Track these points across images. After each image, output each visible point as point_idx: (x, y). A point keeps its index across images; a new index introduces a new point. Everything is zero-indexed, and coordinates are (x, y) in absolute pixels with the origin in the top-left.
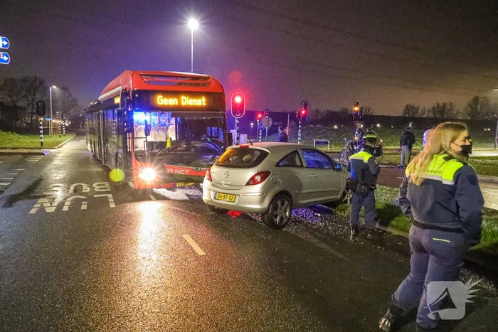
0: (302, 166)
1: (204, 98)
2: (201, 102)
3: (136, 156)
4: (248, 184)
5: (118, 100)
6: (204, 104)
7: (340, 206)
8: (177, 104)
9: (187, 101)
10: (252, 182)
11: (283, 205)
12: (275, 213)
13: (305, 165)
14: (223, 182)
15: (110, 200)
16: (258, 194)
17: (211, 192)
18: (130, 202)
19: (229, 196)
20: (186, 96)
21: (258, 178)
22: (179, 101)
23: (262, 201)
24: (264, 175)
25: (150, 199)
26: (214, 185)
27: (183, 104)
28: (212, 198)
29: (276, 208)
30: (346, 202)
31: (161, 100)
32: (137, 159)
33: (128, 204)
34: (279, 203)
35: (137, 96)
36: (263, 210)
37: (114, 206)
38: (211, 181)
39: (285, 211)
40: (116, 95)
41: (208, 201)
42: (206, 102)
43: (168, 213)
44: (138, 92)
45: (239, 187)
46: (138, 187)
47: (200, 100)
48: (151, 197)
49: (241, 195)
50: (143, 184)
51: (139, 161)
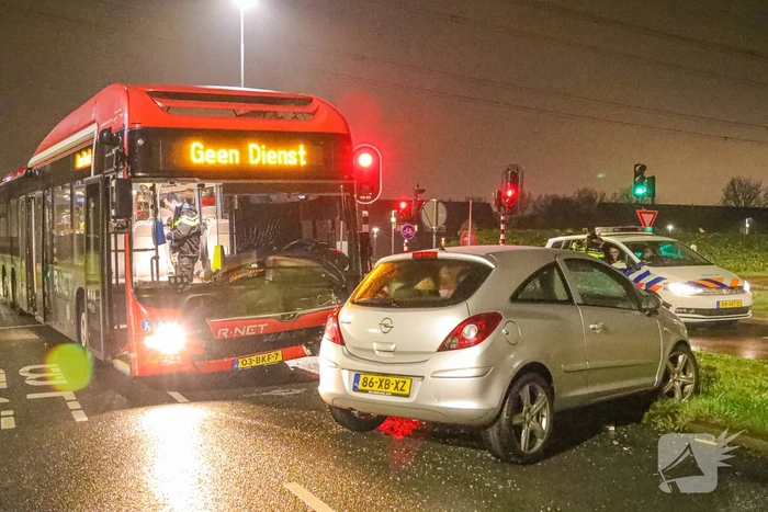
0: (570, 301)
1: (302, 147)
2: (294, 157)
3: (137, 291)
4: (444, 348)
5: (85, 160)
6: (303, 163)
7: (658, 404)
8: (237, 161)
9: (261, 155)
10: (455, 341)
11: (533, 399)
12: (516, 421)
13: (577, 299)
14: (375, 346)
15: (71, 405)
16: (474, 372)
17: (345, 374)
18: (122, 408)
19: (393, 380)
20: (260, 143)
21: (471, 332)
22: (244, 155)
23: (483, 390)
24: (486, 323)
25: (173, 401)
26: (350, 355)
27: (253, 161)
28: (348, 386)
29: (518, 407)
30: (671, 394)
31: (200, 154)
32: (140, 300)
33: (121, 413)
34: (525, 394)
35: (140, 142)
36: (486, 412)
37: (86, 419)
38: (343, 343)
39: (539, 416)
40: (83, 147)
41: (336, 397)
42: (308, 157)
43: (228, 433)
44: (144, 133)
45: (421, 356)
46: (141, 370)
47: (292, 153)
48: (175, 395)
49: (428, 377)
50: (155, 362)
51: (145, 305)
